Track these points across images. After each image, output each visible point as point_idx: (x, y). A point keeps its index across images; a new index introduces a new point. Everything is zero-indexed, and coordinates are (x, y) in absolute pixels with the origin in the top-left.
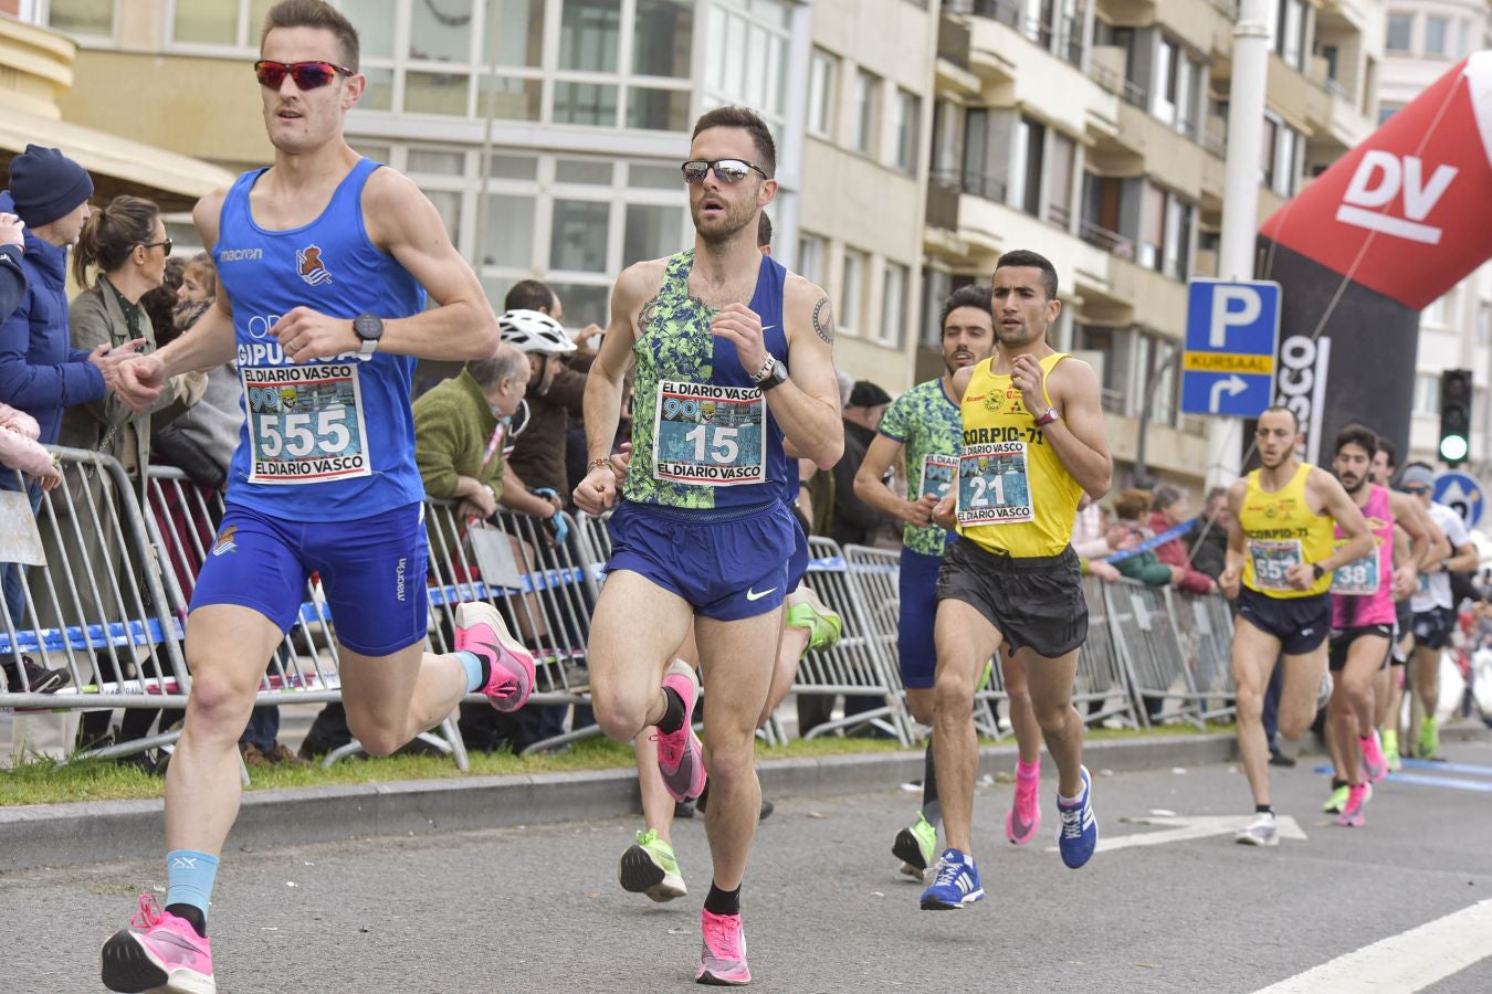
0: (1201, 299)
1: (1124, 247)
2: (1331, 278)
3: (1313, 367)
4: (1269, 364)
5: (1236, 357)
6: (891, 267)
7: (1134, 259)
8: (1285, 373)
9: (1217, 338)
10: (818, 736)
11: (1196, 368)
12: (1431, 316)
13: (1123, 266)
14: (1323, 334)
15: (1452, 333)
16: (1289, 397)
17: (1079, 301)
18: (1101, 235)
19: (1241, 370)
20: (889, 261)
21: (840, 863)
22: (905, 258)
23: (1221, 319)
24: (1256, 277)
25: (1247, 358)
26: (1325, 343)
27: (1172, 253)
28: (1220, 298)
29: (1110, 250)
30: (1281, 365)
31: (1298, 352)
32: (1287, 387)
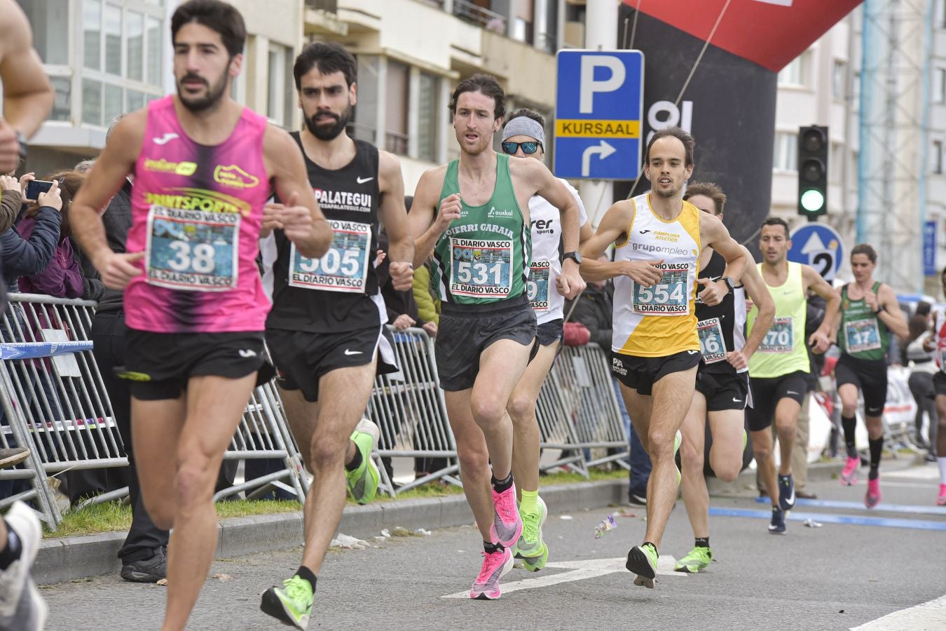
0: (569, 68)
1: (496, 22)
2: (690, 43)
4: (636, 128)
5: (605, 123)
6: (274, 49)
7: (506, 34)
8: (651, 136)
9: (586, 106)
10: (221, 500)
11: (567, 135)
12: (787, 77)
13: (495, 39)
14: (685, 98)
15: (809, 92)
17: (456, 75)
18: (473, 11)
19: (609, 135)
20: (272, 42)
21: (246, 620)
22: (288, 40)
23: (589, 87)
24: (620, 46)
25: (615, 124)
26: (688, 106)
27: (542, 26)
28: (588, 65)
29: (483, 25)
30: (647, 128)
31: (663, 116)
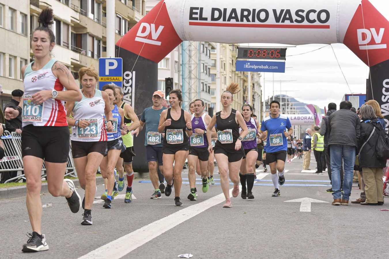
0: (102, 63)
1: (83, 52)
2: (134, 56)
3: (132, 79)
4: (121, 79)
5: (112, 78)
6: (22, 60)
7: (86, 55)
8: (125, 81)
9: (107, 73)
10: (7, 182)
11: (102, 81)
12: (161, 65)
13: (83, 57)
14: (133, 70)
15: (169, 70)
16: (126, 87)
17: (73, 66)
18: (77, 49)
19: (114, 81)
20: (21, 58)
21: (14, 214)
22: (26, 58)
23: (108, 68)
24: (116, 57)
25: (115, 78)
26: (134, 72)
27: (96, 53)
28: (107, 62)
29: (80, 53)
30: (124, 79)
31: (128, 75)
32: (126, 85)
